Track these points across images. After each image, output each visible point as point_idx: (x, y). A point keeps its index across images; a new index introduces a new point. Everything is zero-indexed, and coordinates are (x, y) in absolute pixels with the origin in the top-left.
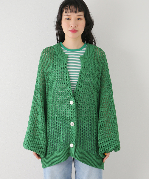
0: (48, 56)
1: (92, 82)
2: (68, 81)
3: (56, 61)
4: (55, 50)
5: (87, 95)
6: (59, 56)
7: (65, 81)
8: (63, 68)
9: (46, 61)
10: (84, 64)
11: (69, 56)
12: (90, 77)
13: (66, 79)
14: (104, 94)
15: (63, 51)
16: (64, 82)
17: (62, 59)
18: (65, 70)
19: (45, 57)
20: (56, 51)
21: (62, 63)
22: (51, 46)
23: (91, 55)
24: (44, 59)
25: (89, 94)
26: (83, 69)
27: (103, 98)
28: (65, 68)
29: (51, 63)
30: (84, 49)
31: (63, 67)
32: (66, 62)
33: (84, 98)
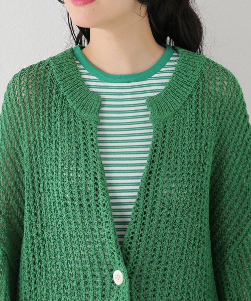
0: (29, 99)
1: (194, 197)
2: (101, 197)
3: (58, 118)
4: (56, 76)
5: (173, 246)
6: (69, 100)
7: (92, 195)
8: (82, 147)
9: (21, 119)
10: (162, 126)
11: (104, 100)
12: (186, 179)
13: (97, 190)
14: (237, 243)
15: (85, 80)
16: (88, 200)
17: (78, 111)
18: (91, 154)
19: (18, 106)
20: (57, 80)
21: (80, 127)
22: (41, 63)
23: (191, 96)
24: (14, 112)
25: (181, 240)
26: (159, 145)
27: (236, 255)
28: (91, 149)
29: (41, 126)
30: (163, 72)
31: (81, 143)
32: (94, 125)
33: (164, 258)
